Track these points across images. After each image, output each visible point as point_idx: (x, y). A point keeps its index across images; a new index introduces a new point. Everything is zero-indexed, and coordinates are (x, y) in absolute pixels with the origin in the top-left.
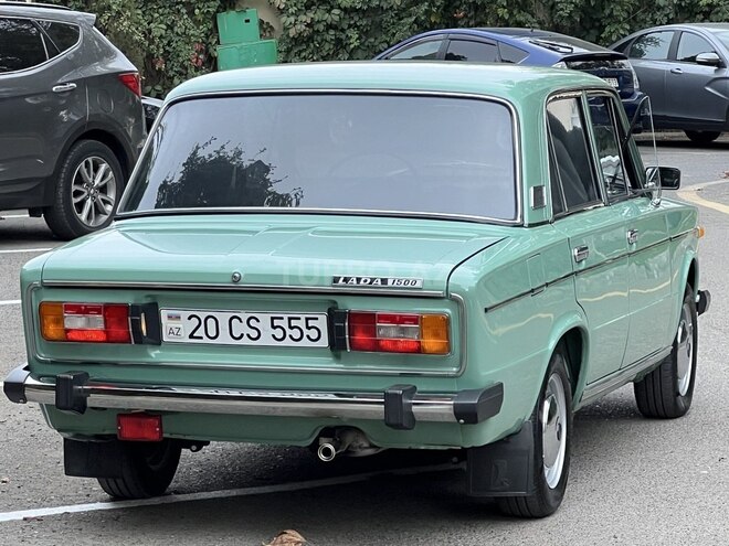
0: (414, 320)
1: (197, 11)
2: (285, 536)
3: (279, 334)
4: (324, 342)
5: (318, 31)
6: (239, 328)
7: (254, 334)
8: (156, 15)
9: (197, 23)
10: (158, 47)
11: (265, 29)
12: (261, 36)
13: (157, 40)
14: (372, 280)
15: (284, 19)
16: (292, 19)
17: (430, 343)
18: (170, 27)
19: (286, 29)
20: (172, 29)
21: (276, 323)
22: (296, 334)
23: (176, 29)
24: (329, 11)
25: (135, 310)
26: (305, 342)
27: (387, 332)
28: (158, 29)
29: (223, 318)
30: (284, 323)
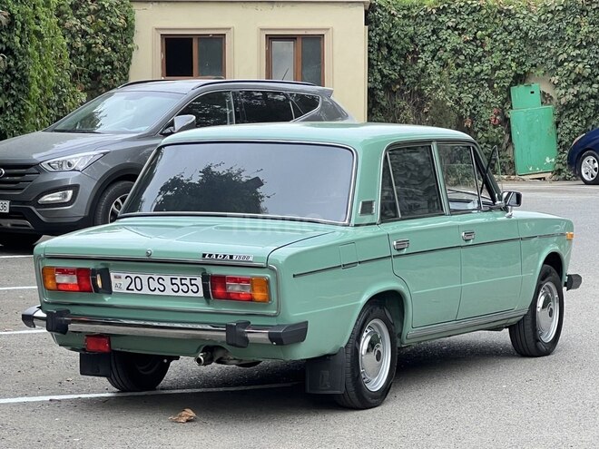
0: (248, 281)
1: (495, 85)
2: (184, 413)
3: (176, 288)
4: (201, 294)
5: (582, 100)
6: (154, 284)
7: (162, 288)
8: (466, 88)
9: (496, 94)
10: (466, 110)
11: (546, 98)
12: (542, 103)
13: (465, 106)
14: (225, 256)
15: (558, 91)
16: (563, 91)
17: (258, 295)
18: (476, 96)
19: (559, 99)
20: (478, 98)
21: (174, 281)
22: (185, 289)
23: (480, 98)
24: (591, 86)
25: (94, 272)
26: (190, 294)
27: (234, 288)
28: (467, 98)
29: (144, 278)
30: (178, 282)
